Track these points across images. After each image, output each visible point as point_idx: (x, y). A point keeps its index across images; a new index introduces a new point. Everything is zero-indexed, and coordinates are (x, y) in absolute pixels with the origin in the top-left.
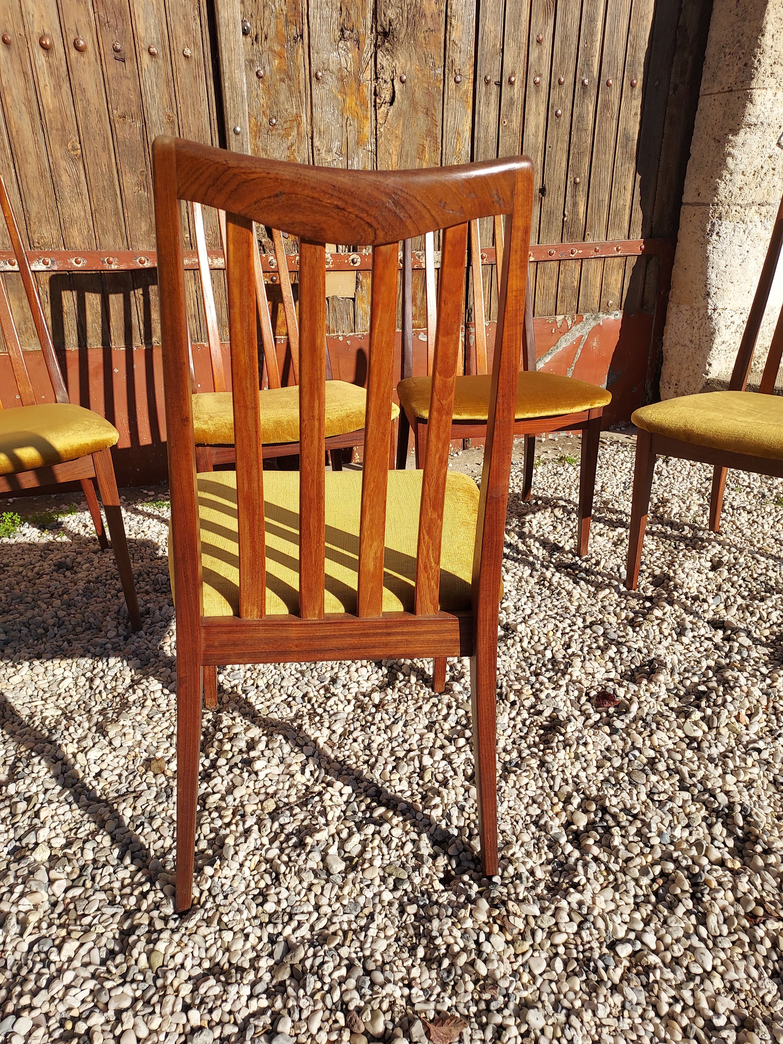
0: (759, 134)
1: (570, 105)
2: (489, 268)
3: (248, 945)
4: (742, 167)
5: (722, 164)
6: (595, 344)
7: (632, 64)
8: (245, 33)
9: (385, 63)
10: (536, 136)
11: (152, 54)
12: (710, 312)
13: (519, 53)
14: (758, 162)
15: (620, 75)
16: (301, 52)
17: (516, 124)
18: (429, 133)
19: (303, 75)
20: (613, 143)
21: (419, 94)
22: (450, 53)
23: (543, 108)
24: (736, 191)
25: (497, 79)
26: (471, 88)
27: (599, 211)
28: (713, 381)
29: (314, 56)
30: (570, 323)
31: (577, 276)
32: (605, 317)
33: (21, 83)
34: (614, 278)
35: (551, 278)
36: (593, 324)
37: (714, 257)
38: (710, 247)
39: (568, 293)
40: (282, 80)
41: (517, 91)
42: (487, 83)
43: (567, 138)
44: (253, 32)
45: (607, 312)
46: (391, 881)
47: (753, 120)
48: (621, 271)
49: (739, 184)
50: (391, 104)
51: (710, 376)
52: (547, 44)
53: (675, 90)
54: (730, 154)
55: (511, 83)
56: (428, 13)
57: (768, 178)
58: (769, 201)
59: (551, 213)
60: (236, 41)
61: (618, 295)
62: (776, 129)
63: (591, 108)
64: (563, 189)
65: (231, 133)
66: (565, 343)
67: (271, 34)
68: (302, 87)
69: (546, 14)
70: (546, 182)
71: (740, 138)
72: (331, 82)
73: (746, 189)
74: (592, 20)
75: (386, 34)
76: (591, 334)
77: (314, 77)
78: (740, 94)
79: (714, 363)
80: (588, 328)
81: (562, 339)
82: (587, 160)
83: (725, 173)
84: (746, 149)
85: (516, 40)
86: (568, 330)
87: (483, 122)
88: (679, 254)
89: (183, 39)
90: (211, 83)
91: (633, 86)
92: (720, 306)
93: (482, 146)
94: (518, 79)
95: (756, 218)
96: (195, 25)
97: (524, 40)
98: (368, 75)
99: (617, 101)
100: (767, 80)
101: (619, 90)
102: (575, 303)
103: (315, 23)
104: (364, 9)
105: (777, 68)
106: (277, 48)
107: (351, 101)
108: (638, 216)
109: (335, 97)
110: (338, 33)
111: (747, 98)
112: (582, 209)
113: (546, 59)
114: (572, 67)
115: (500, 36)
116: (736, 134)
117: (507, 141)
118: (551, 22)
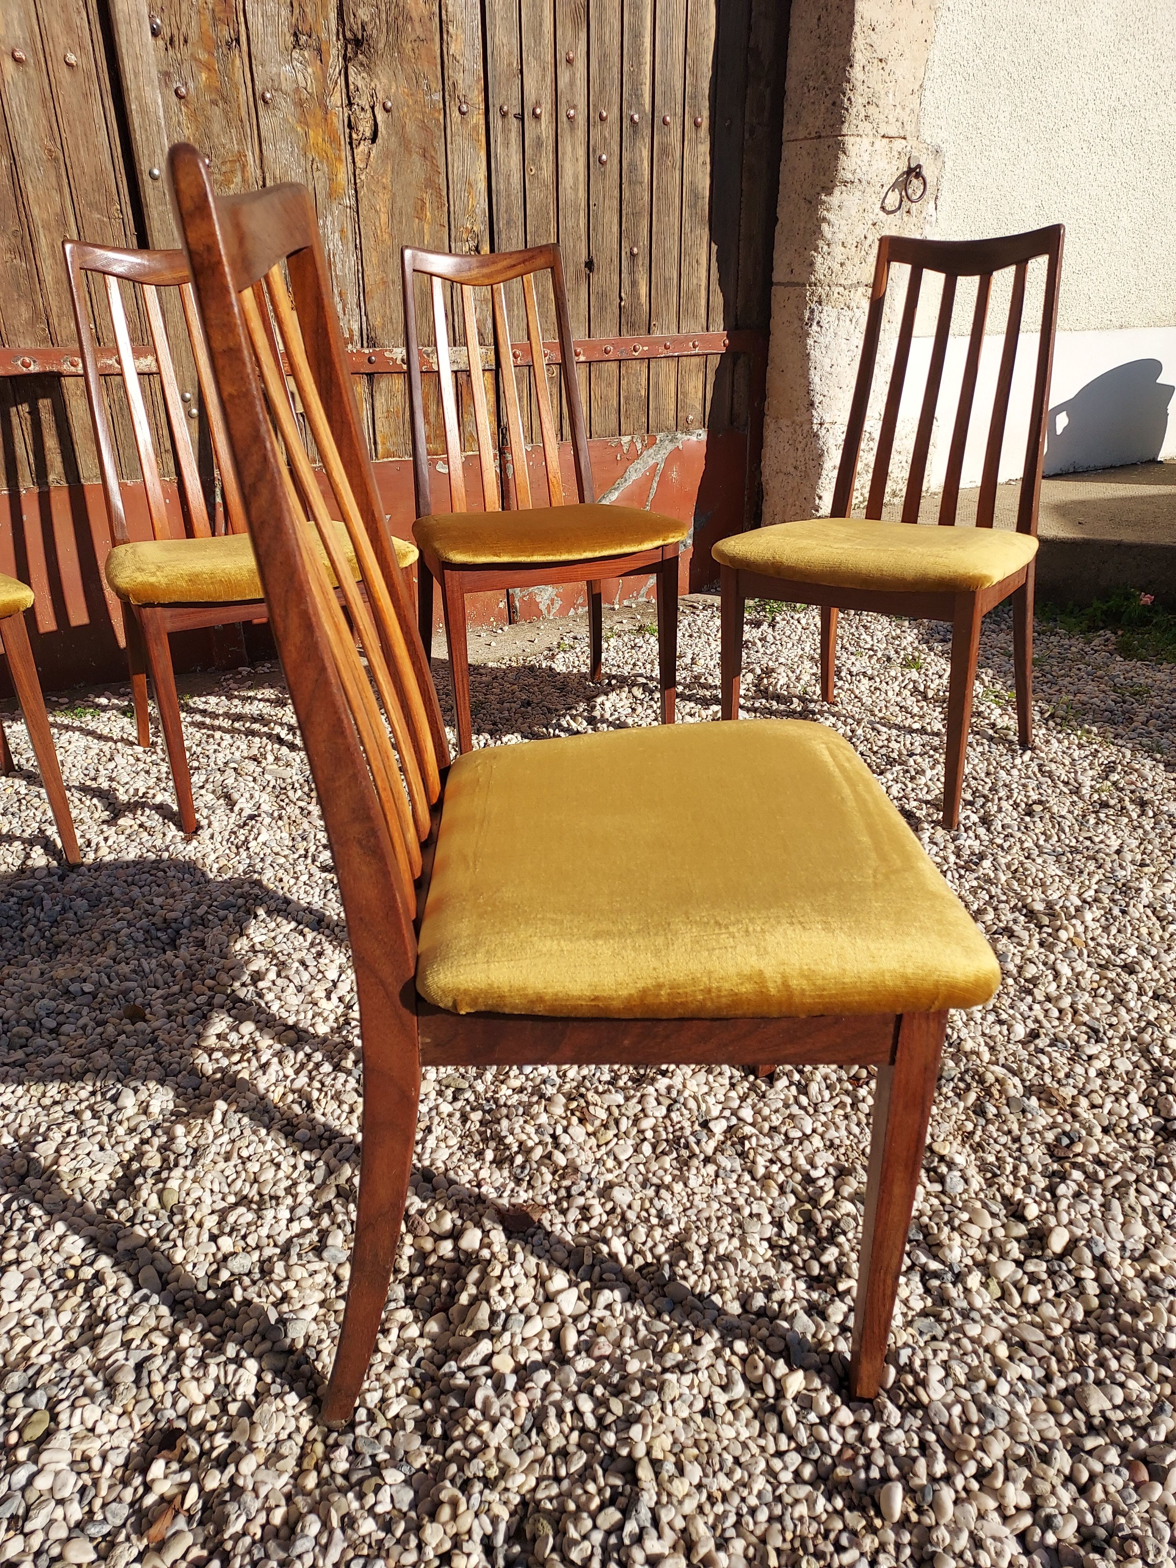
0: (858, 194)
1: (617, 149)
2: (526, 370)
3: (281, 1174)
4: (841, 236)
5: (817, 232)
6: (674, 475)
7: (694, 97)
8: (155, 33)
9: (360, 84)
10: (575, 189)
11: (17, 60)
12: (815, 427)
13: (544, 76)
14: (860, 231)
15: (679, 111)
16: (238, 63)
17: (547, 172)
18: (430, 183)
19: (243, 96)
20: (677, 201)
21: (411, 128)
22: (449, 72)
23: (581, 152)
24: (836, 267)
25: (518, 110)
26: (482, 122)
27: (666, 292)
29: (258, 69)
30: (639, 446)
31: (644, 382)
32: (686, 437)
34: (692, 384)
35: (610, 385)
36: (671, 447)
37: (815, 354)
38: (810, 341)
39: (634, 405)
40: (214, 103)
41: (545, 127)
42: (504, 115)
43: (616, 193)
44: (166, 32)
45: (687, 431)
46: (449, 1093)
47: (849, 176)
48: (701, 375)
49: (840, 259)
50: (374, 139)
51: (821, 513)
52: (581, 66)
53: (752, 133)
54: (824, 219)
55: (537, 117)
56: (415, 15)
59: (602, 296)
60: (143, 45)
61: (699, 408)
62: (878, 189)
63: (646, 153)
64: (616, 262)
65: (146, 177)
66: (635, 473)
67: (193, 36)
68: (244, 114)
69: (576, 25)
70: (593, 253)
71: (835, 199)
72: (285, 107)
73: (848, 265)
74: (637, 36)
75: (358, 43)
76: (669, 461)
77: (260, 100)
78: (831, 141)
79: (825, 495)
80: (664, 453)
81: (631, 468)
82: (645, 223)
83: (821, 243)
84: (844, 213)
85: (538, 58)
86: (638, 456)
87: (503, 169)
88: (773, 352)
89: (63, 40)
90: (109, 103)
91: (697, 125)
92: (827, 419)
93: (503, 202)
94: (545, 111)
96: (80, 21)
97: (549, 58)
98: (337, 99)
99: (678, 145)
100: (861, 124)
101: (680, 130)
102: (644, 420)
103: (256, 22)
104: (324, 6)
105: (871, 109)
106: (203, 56)
107: (316, 136)
108: (718, 300)
109: (293, 129)
110: (290, 39)
111: (837, 147)
112: (643, 290)
113: (581, 84)
114: (616, 98)
115: (516, 52)
116: (830, 193)
117: (538, 196)
118: (583, 35)
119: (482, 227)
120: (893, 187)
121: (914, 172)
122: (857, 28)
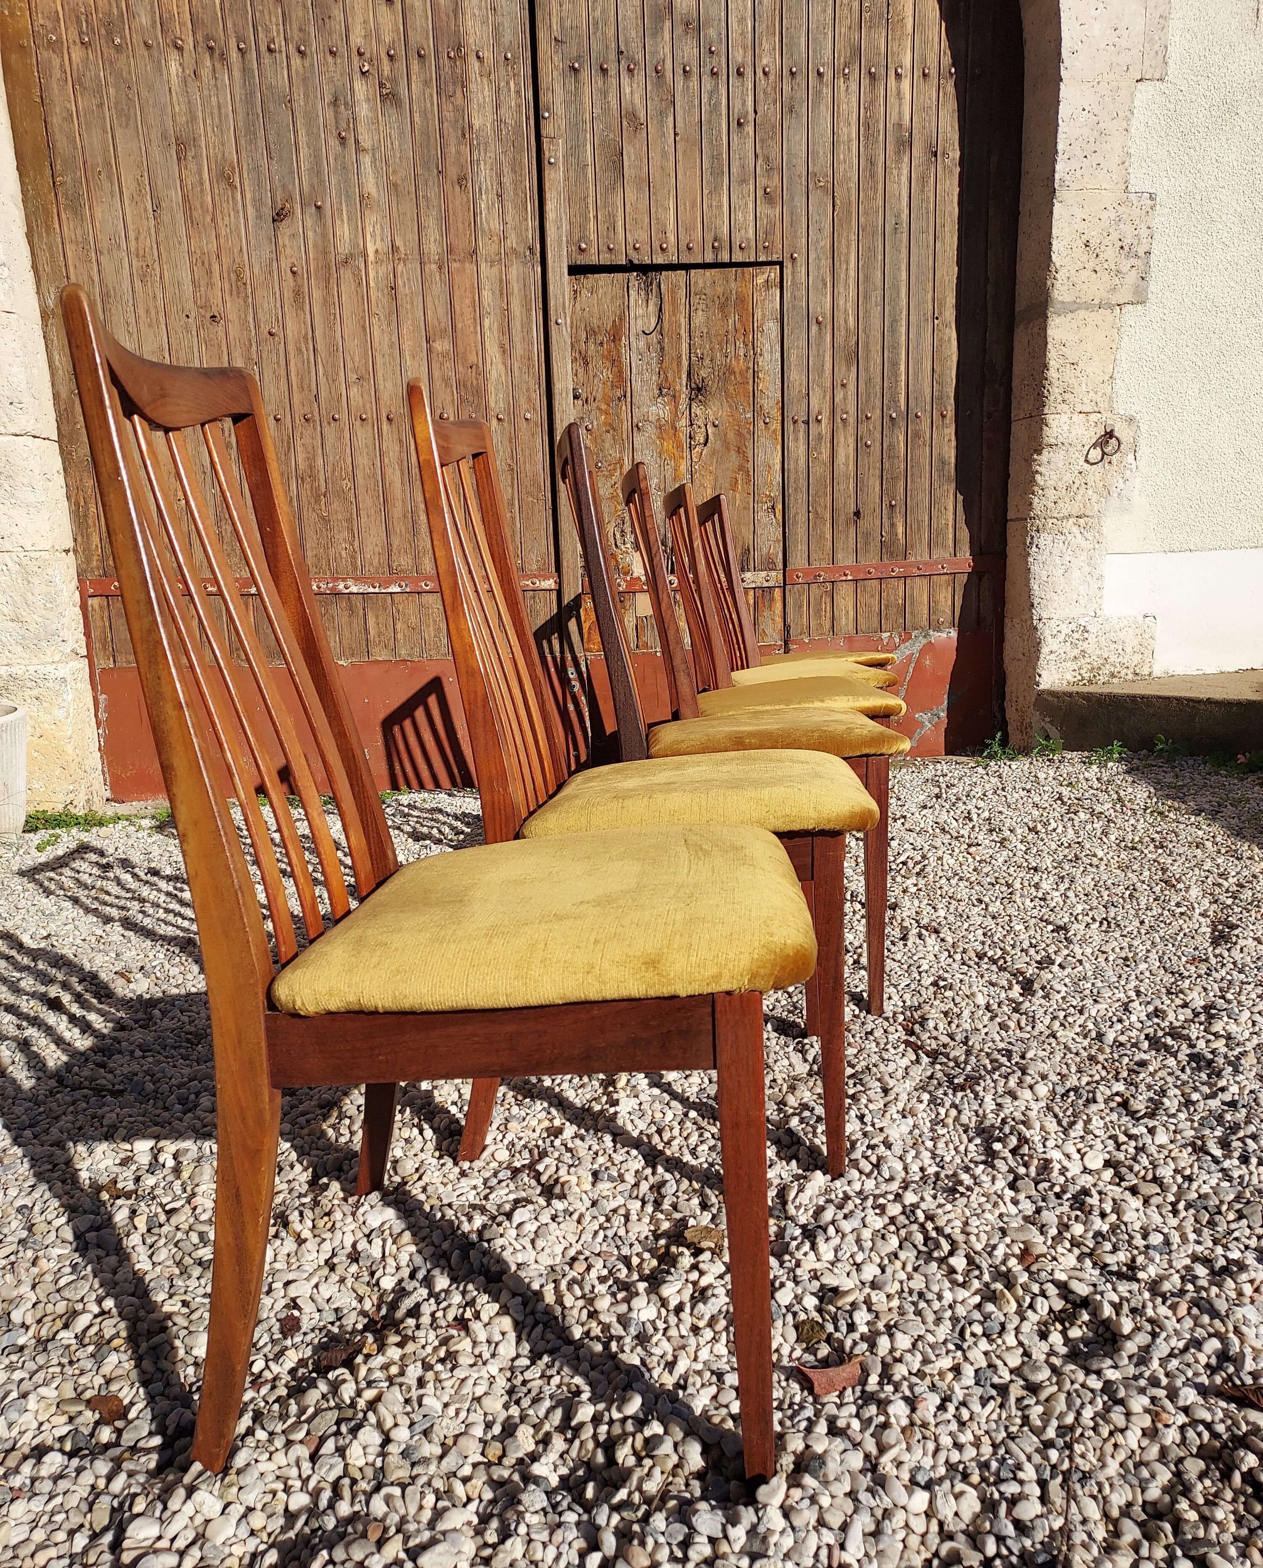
0: (1063, 453)
1: (879, 436)
2: (807, 587)
4: (1052, 483)
5: (1033, 481)
6: (928, 662)
7: (940, 398)
8: (576, 397)
9: (698, 412)
10: (847, 465)
11: (499, 420)
12: (1035, 623)
13: (824, 396)
14: (1068, 478)
15: (928, 408)
16: (624, 408)
17: (825, 455)
18: (741, 468)
19: (625, 425)
20: (927, 467)
21: (731, 435)
22: (758, 400)
23: (851, 441)
24: (1051, 505)
25: (805, 418)
26: (779, 427)
27: (919, 530)
28: (1043, 691)
29: (636, 410)
30: (897, 640)
31: (901, 594)
32: (937, 634)
33: (397, 448)
34: (943, 596)
35: (872, 596)
36: (924, 641)
37: (1035, 568)
38: (1030, 559)
39: (893, 611)
40: (607, 431)
41: (825, 428)
42: (795, 422)
43: (879, 465)
44: (584, 396)
45: (940, 630)
47: (1053, 441)
48: (950, 589)
49: (1053, 498)
50: (705, 445)
51: (1041, 687)
52: (852, 387)
53: (989, 417)
54: (1037, 472)
55: (819, 421)
56: (737, 371)
57: (1082, 491)
58: (1088, 513)
59: (867, 535)
60: (568, 405)
61: (949, 612)
62: (1079, 447)
63: (902, 438)
64: (878, 511)
67: (599, 397)
68: (625, 436)
69: (849, 364)
70: (860, 505)
71: (1045, 457)
72: (650, 430)
73: (1061, 503)
74: (895, 364)
75: (699, 389)
76: (923, 652)
77: (635, 427)
78: (1035, 419)
79: (1043, 673)
80: (918, 646)
82: (902, 483)
83: (1036, 489)
84: (1052, 466)
85: (820, 386)
86: (896, 648)
87: (793, 455)
88: (1009, 570)
89: (525, 407)
90: (546, 438)
91: (943, 416)
92: (1044, 615)
93: (792, 476)
94: (825, 418)
95: (1075, 530)
96: (535, 396)
97: (829, 384)
98: (683, 422)
99: (928, 431)
100: (1059, 407)
101: (929, 421)
102: (901, 621)
103: (637, 385)
104: (679, 371)
105: (1067, 396)
106: (604, 407)
107: (668, 445)
108: (964, 534)
109: (654, 442)
110: (657, 392)
111: (1043, 422)
112: (900, 530)
113: (852, 398)
114: (878, 404)
115: (805, 383)
116: (1040, 454)
117: (817, 471)
118: (854, 369)
119: (776, 493)
120: (1094, 446)
121: (1110, 434)
122: (1049, 346)
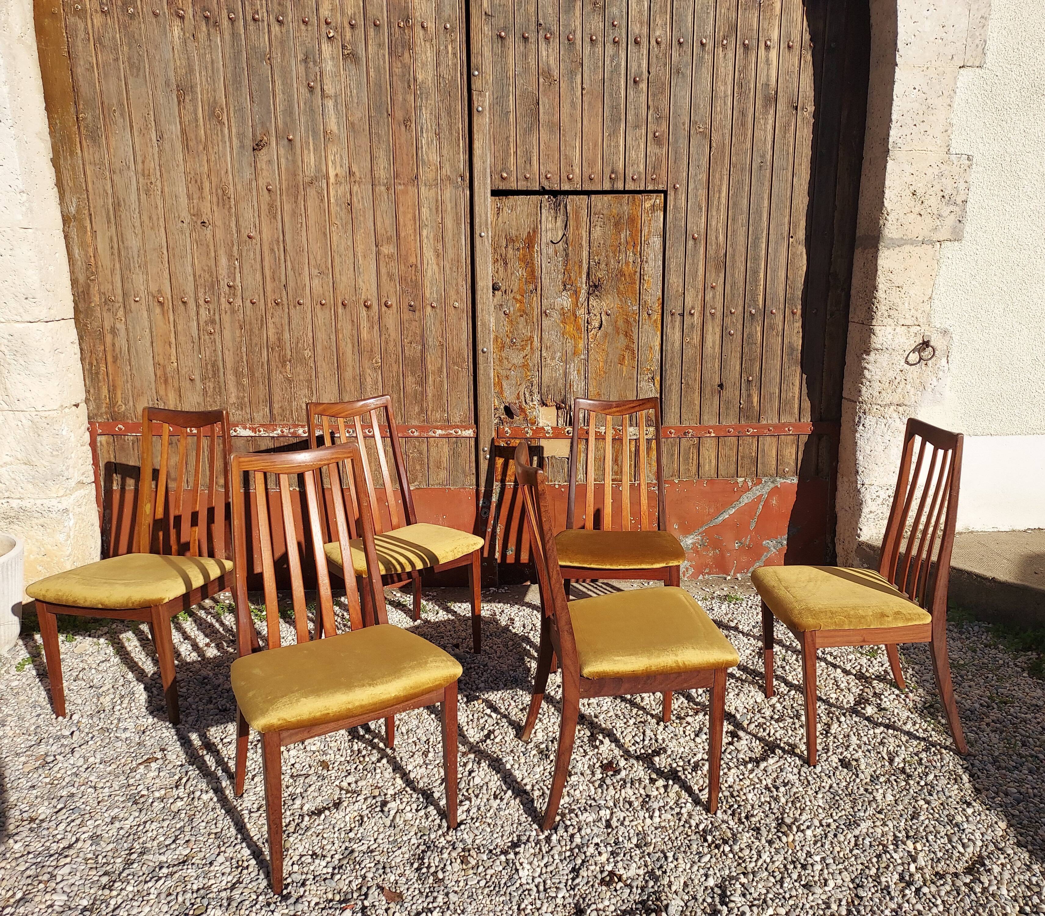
0: (886, 355)
1: (740, 327)
2: (678, 440)
4: (878, 377)
5: (862, 375)
6: (774, 502)
7: (791, 300)
8: (498, 289)
9: (595, 304)
10: (713, 348)
11: (433, 307)
12: (859, 486)
13: (697, 296)
14: (891, 375)
15: (782, 306)
16: (535, 298)
17: (696, 339)
18: (628, 347)
19: (536, 312)
20: (779, 352)
21: (620, 323)
22: (643, 297)
23: (718, 330)
24: (876, 394)
25: (681, 312)
26: (659, 318)
27: (771, 400)
28: (863, 543)
29: (544, 301)
30: (750, 484)
31: (755, 448)
32: (782, 481)
34: (788, 451)
35: (731, 449)
36: (772, 486)
37: (861, 443)
38: (858, 435)
39: (747, 461)
40: (521, 316)
41: (697, 319)
42: (673, 315)
43: (739, 349)
44: (503, 288)
45: (784, 477)
47: (879, 346)
48: (794, 446)
49: (878, 389)
50: (600, 327)
51: (862, 539)
52: (720, 289)
53: (831, 315)
54: (865, 368)
55: (692, 314)
56: (627, 273)
57: (902, 385)
58: (906, 402)
59: (728, 402)
61: (793, 464)
62: (901, 352)
63: (759, 329)
64: (738, 384)
65: (480, 352)
66: (746, 499)
67: (515, 290)
68: (535, 320)
69: (718, 271)
70: (723, 379)
71: (872, 357)
72: (556, 316)
73: (884, 394)
74: (756, 272)
75: (596, 286)
76: (771, 494)
77: (544, 313)
78: (867, 327)
79: (864, 528)
80: (767, 489)
81: (744, 496)
82: (758, 364)
83: (864, 381)
84: (878, 365)
85: (694, 287)
86: (749, 490)
87: (670, 340)
88: (842, 437)
89: (454, 297)
90: (470, 321)
91: (794, 313)
92: (867, 482)
93: (669, 356)
94: (697, 312)
95: (895, 415)
96: (463, 288)
97: (701, 287)
98: (582, 311)
99: (781, 324)
100: (885, 320)
101: (782, 317)
102: (754, 469)
103: (546, 281)
104: (580, 273)
105: (892, 312)
106: (519, 297)
107: (570, 328)
108: (807, 404)
109: (558, 325)
110: (562, 287)
111: (871, 332)
112: (755, 399)
113: (719, 298)
114: (741, 303)
115: (681, 285)
116: (868, 354)
117: (689, 352)
118: (722, 275)
119: (655, 367)
120: (914, 351)
121: (926, 344)
122: (879, 273)
